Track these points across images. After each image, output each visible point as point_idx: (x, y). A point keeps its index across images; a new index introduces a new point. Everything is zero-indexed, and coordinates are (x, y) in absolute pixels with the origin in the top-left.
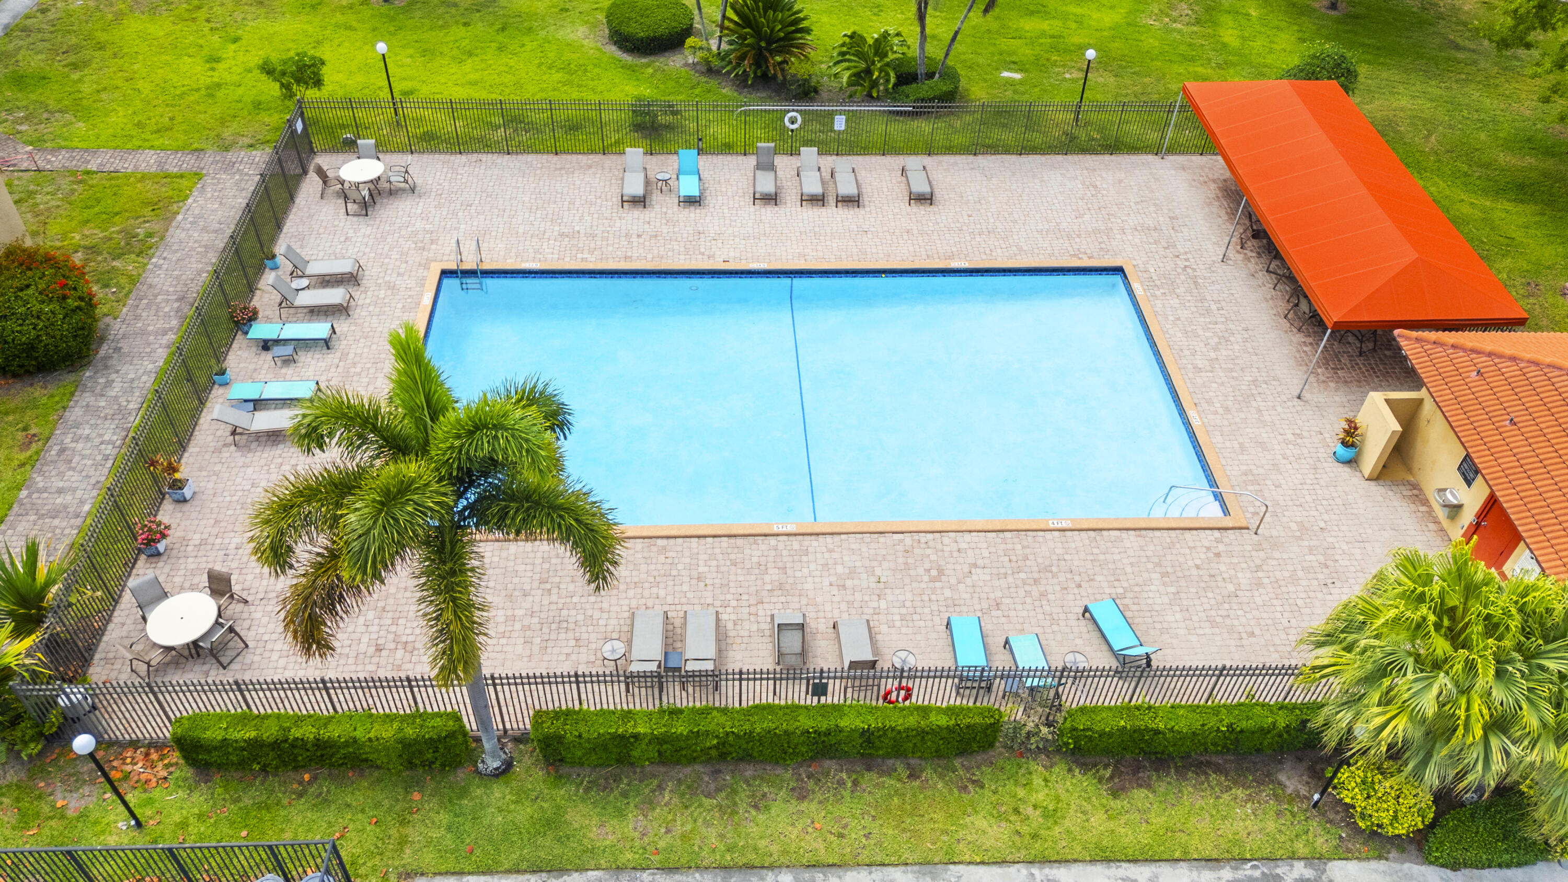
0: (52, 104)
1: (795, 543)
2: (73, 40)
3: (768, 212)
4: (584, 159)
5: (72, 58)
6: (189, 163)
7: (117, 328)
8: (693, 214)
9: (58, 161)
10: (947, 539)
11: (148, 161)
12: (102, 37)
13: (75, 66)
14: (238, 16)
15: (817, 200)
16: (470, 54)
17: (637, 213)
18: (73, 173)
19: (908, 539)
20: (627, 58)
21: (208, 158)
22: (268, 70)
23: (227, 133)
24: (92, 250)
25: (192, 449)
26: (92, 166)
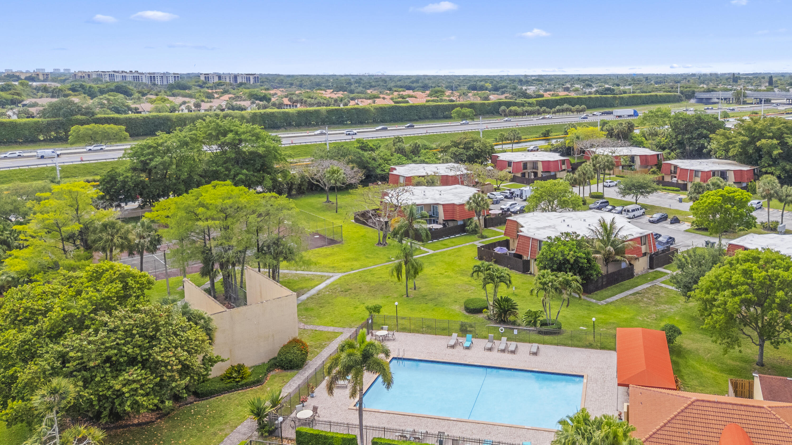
0: (313, 315)
1: (455, 423)
2: (323, 301)
3: (488, 353)
4: (443, 337)
5: (321, 305)
6: (340, 330)
7: (310, 362)
8: (467, 351)
9: (309, 327)
10: (495, 427)
11: (331, 329)
12: (330, 301)
13: (321, 307)
14: (367, 298)
15: (503, 351)
16: (424, 310)
17: (451, 350)
18: (312, 330)
19: (485, 425)
20: (467, 314)
21: (346, 329)
22: (367, 308)
23: (353, 324)
24: (311, 346)
25: (318, 388)
26: (317, 329)
